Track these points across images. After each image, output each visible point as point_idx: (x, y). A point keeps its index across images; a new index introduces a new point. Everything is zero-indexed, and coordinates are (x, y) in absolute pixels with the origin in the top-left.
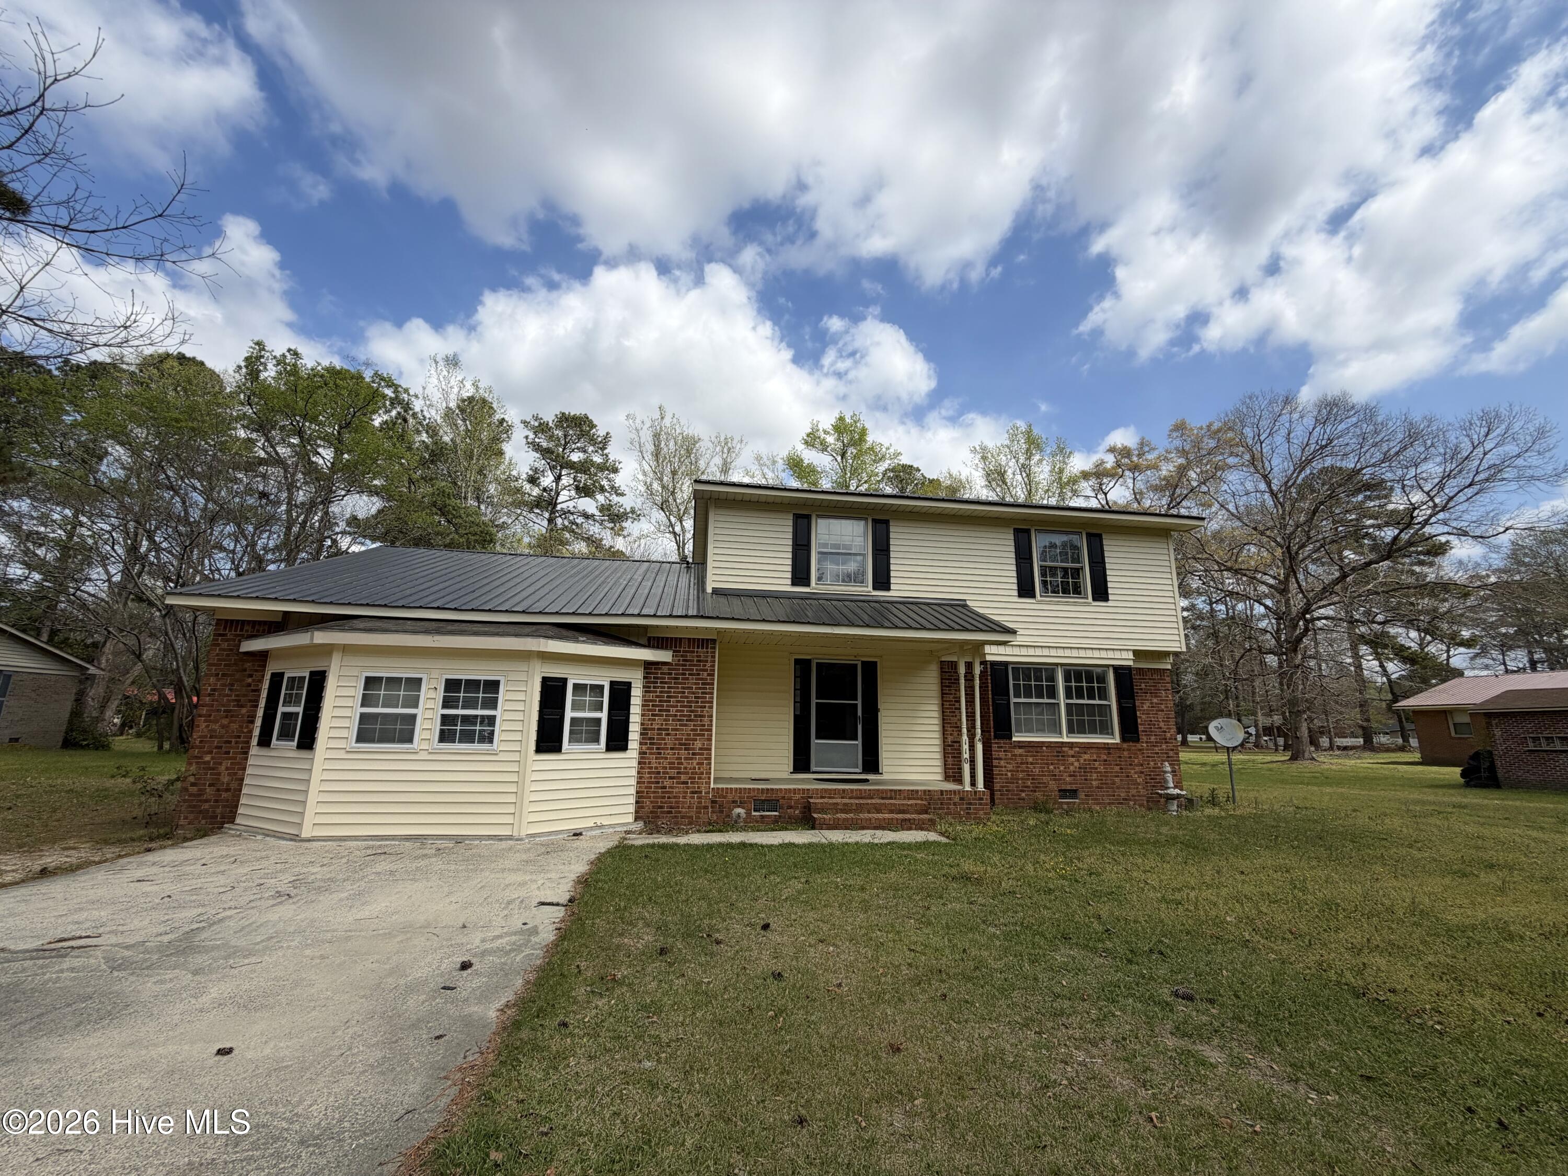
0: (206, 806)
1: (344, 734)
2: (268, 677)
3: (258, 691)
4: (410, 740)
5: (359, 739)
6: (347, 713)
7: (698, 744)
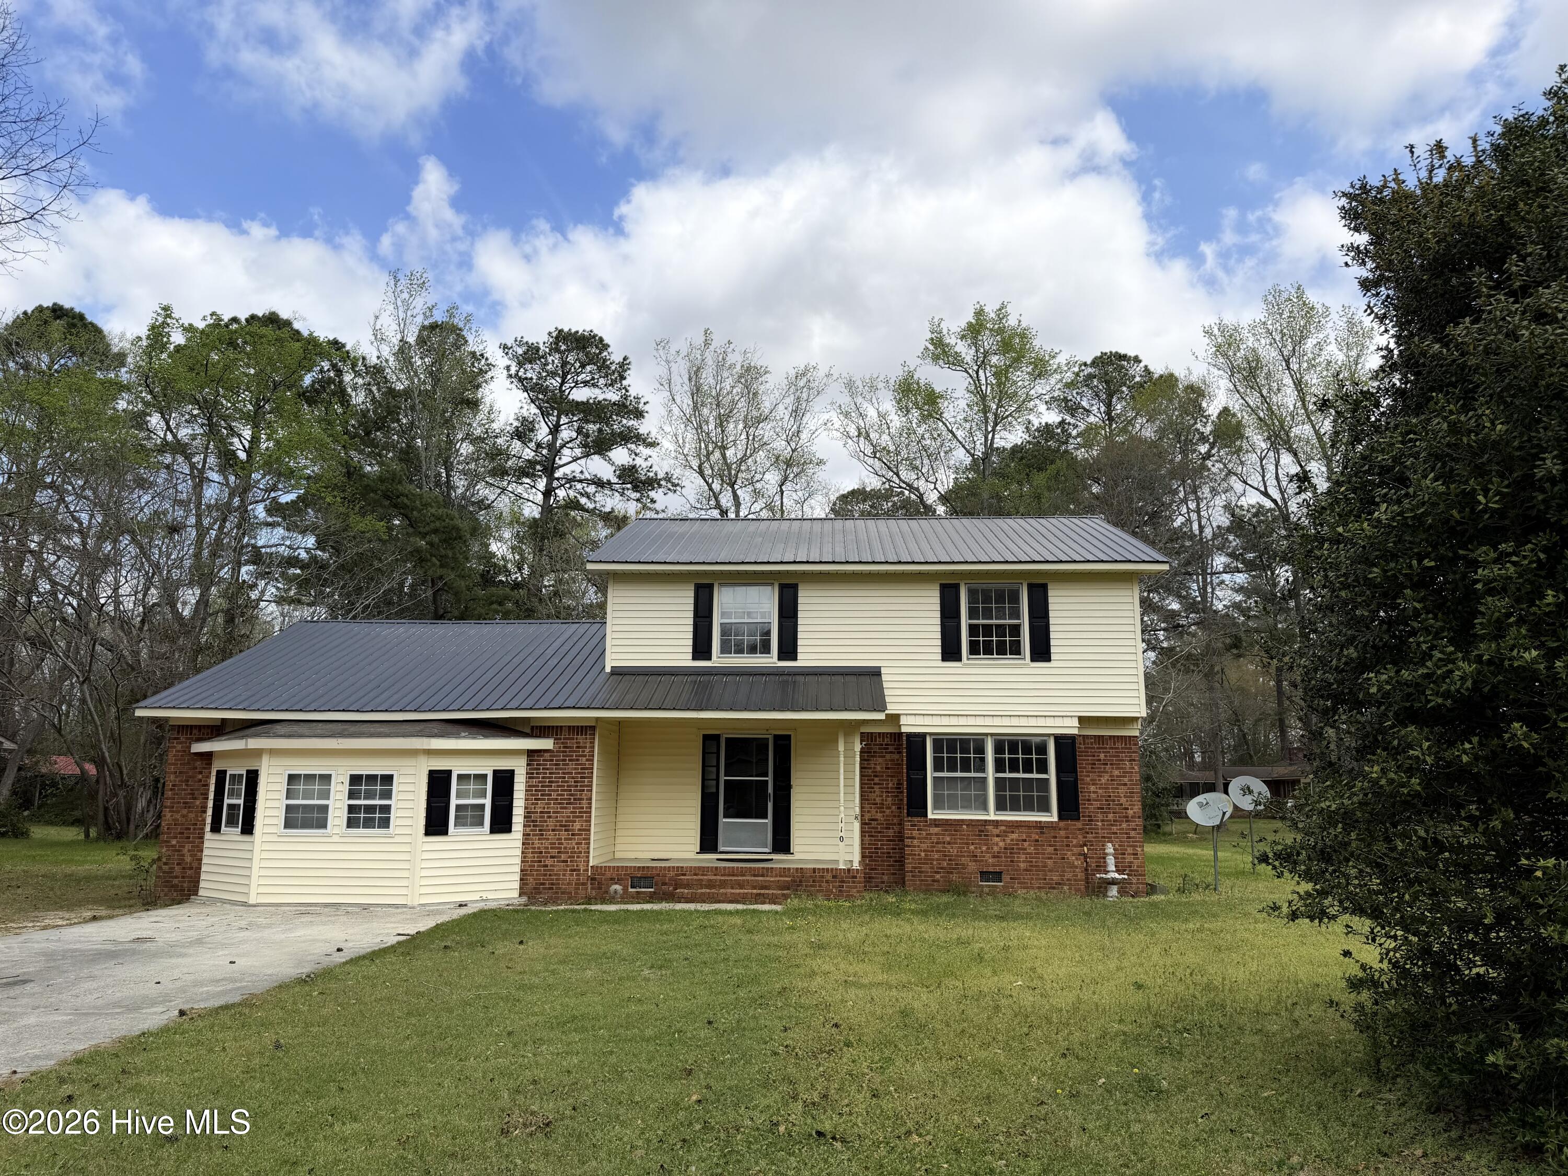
0: (175, 881)
1: (275, 821)
2: (214, 773)
3: (207, 785)
4: (324, 826)
5: (287, 826)
6: (276, 804)
7: (577, 826)
